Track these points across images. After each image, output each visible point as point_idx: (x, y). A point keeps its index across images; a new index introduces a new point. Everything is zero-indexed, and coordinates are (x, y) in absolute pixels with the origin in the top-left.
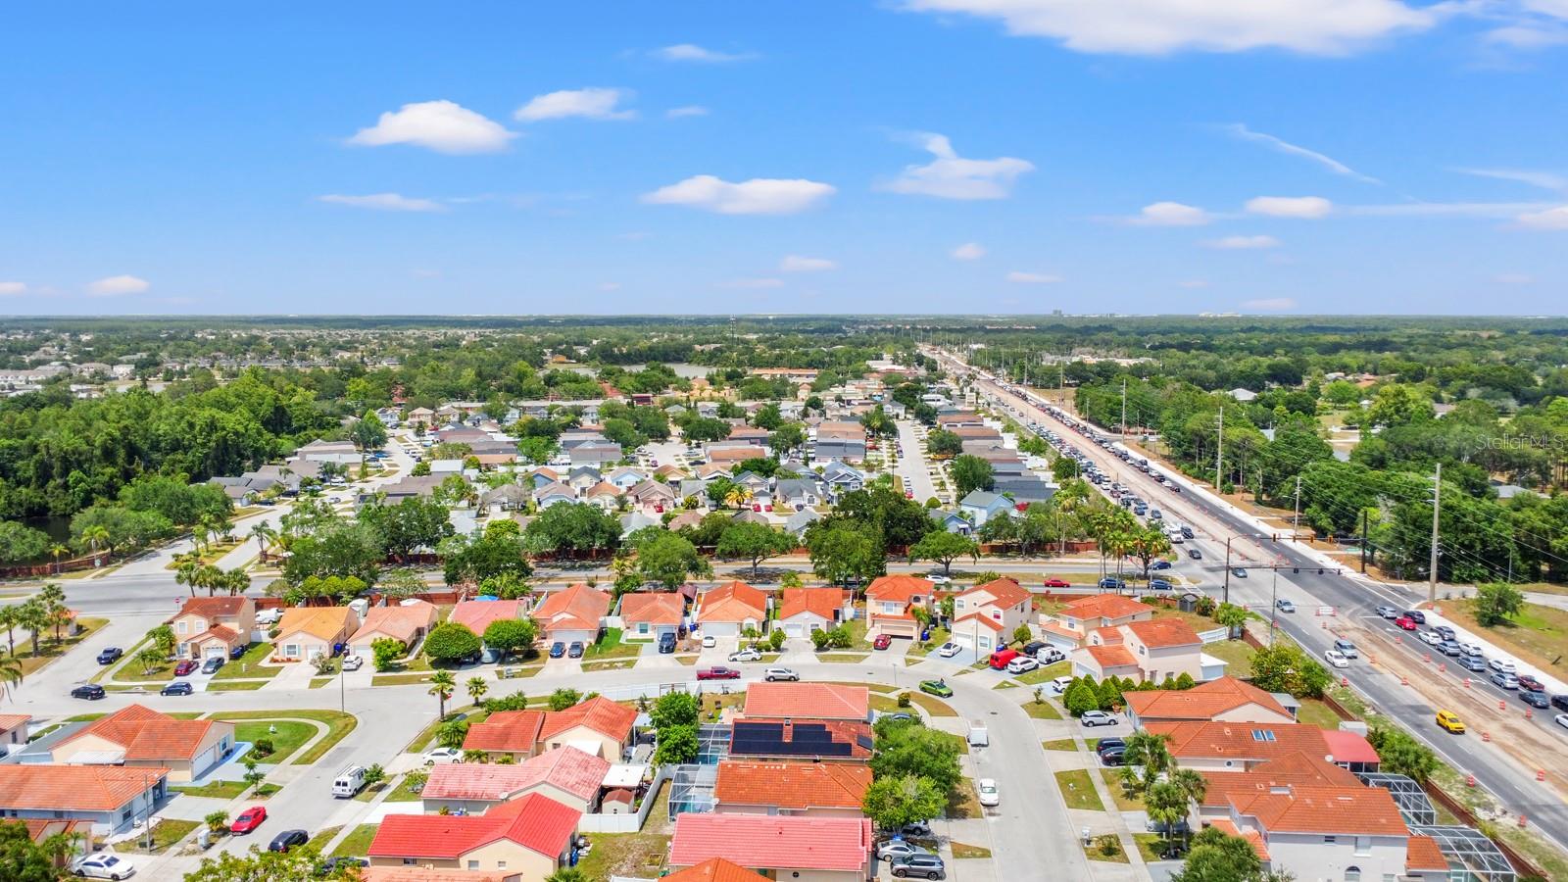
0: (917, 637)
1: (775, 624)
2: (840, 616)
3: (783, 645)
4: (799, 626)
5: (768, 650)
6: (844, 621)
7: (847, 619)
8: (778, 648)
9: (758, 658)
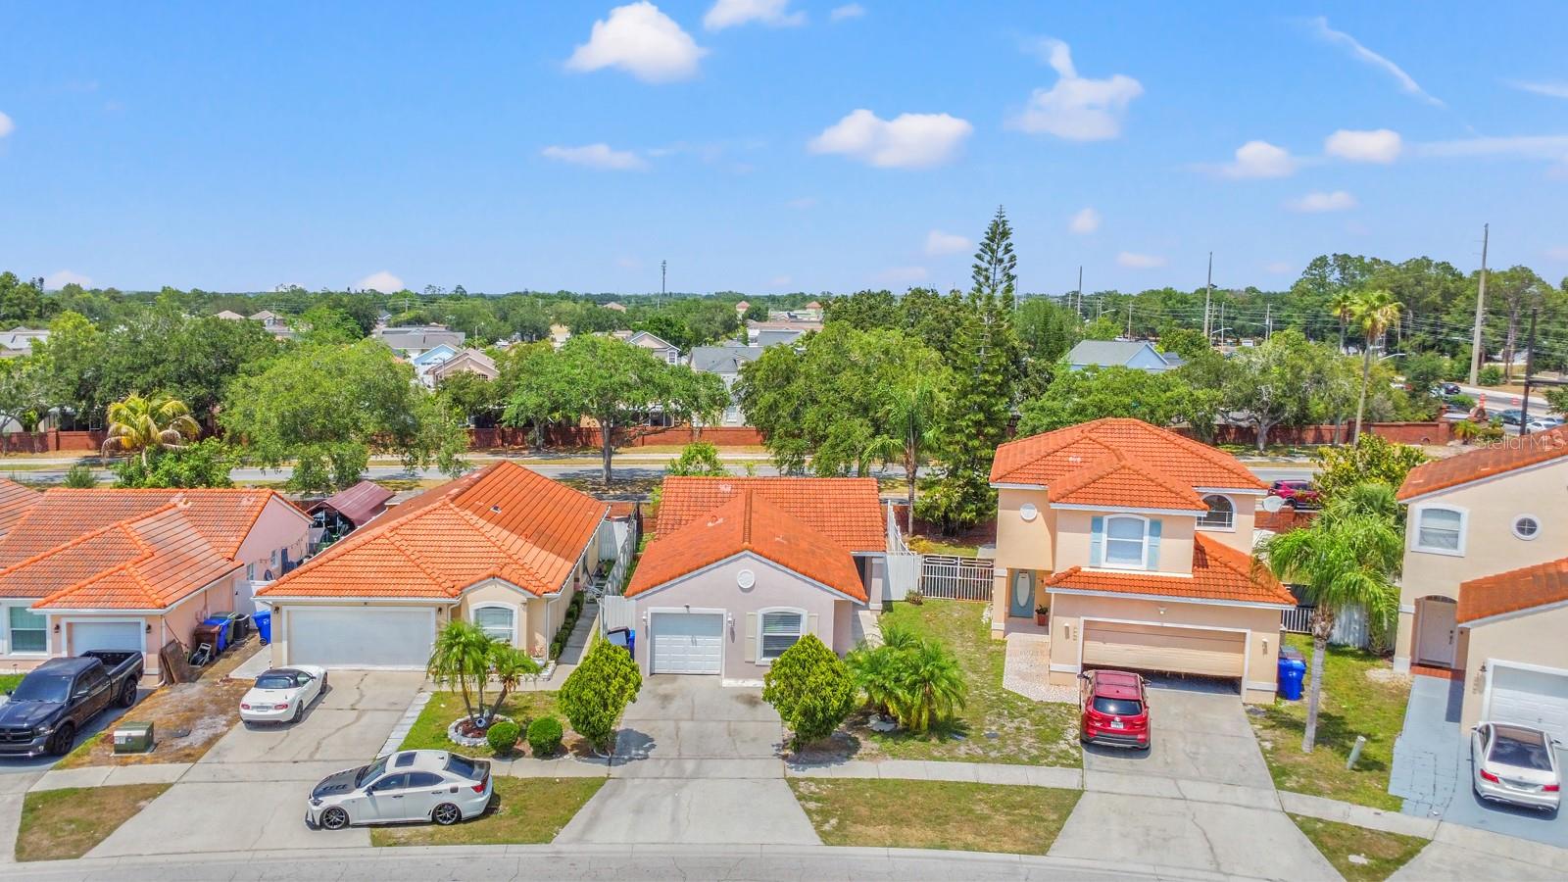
0: (1260, 685)
1: (615, 611)
2: (877, 584)
3: (629, 718)
4: (710, 624)
5: (550, 749)
6: (888, 606)
7: (898, 594)
8: (599, 742)
9: (471, 803)
